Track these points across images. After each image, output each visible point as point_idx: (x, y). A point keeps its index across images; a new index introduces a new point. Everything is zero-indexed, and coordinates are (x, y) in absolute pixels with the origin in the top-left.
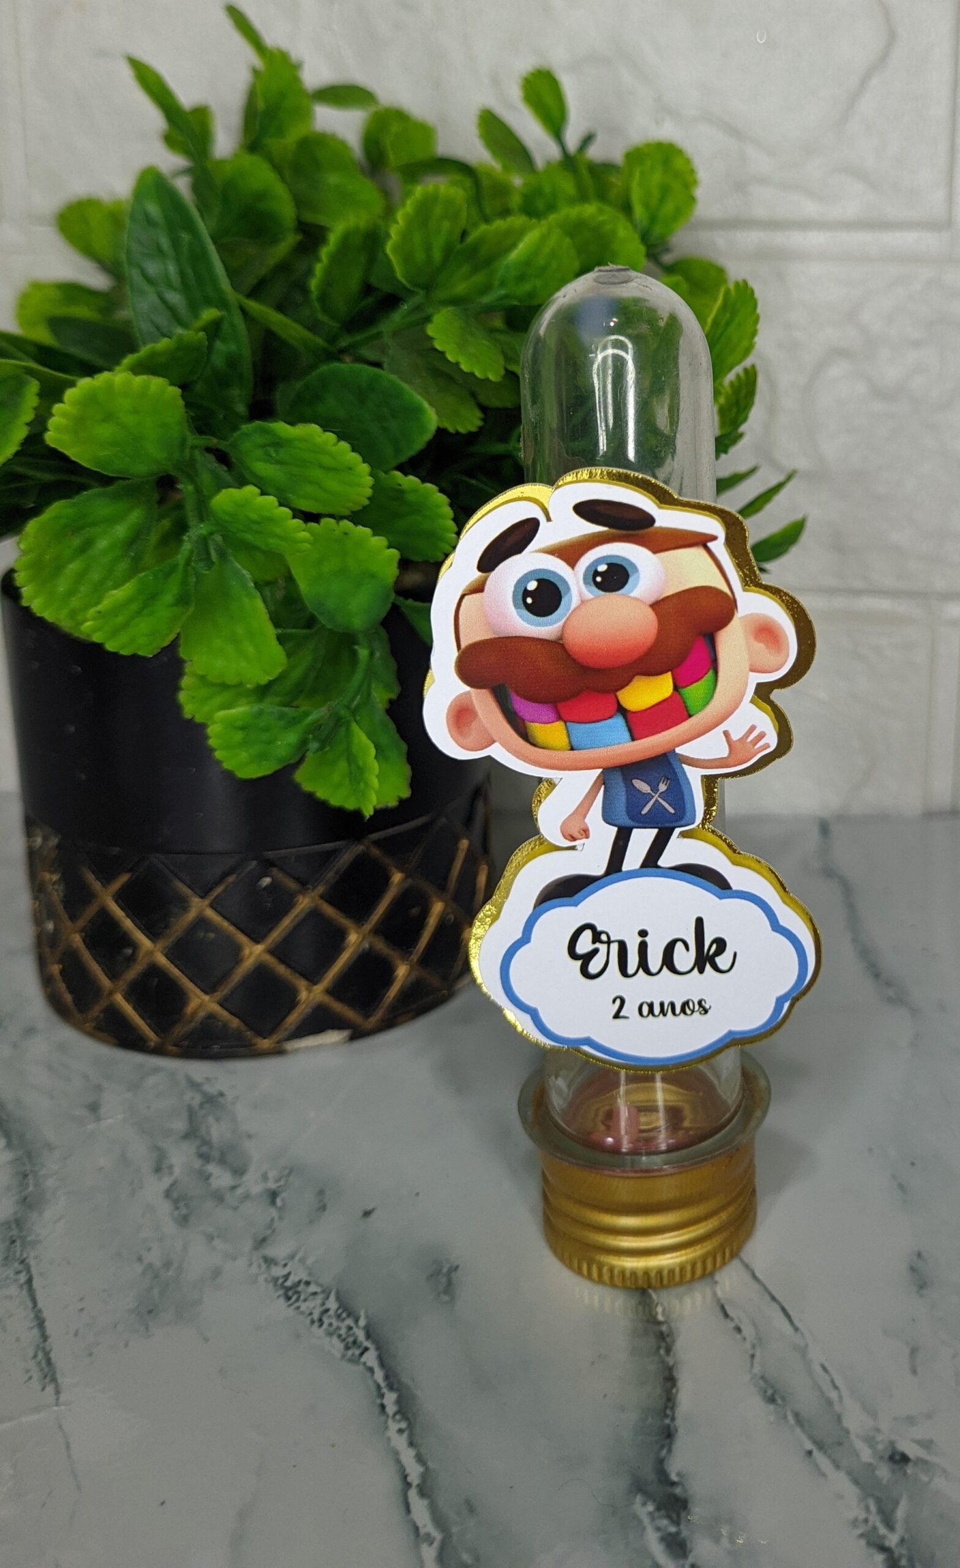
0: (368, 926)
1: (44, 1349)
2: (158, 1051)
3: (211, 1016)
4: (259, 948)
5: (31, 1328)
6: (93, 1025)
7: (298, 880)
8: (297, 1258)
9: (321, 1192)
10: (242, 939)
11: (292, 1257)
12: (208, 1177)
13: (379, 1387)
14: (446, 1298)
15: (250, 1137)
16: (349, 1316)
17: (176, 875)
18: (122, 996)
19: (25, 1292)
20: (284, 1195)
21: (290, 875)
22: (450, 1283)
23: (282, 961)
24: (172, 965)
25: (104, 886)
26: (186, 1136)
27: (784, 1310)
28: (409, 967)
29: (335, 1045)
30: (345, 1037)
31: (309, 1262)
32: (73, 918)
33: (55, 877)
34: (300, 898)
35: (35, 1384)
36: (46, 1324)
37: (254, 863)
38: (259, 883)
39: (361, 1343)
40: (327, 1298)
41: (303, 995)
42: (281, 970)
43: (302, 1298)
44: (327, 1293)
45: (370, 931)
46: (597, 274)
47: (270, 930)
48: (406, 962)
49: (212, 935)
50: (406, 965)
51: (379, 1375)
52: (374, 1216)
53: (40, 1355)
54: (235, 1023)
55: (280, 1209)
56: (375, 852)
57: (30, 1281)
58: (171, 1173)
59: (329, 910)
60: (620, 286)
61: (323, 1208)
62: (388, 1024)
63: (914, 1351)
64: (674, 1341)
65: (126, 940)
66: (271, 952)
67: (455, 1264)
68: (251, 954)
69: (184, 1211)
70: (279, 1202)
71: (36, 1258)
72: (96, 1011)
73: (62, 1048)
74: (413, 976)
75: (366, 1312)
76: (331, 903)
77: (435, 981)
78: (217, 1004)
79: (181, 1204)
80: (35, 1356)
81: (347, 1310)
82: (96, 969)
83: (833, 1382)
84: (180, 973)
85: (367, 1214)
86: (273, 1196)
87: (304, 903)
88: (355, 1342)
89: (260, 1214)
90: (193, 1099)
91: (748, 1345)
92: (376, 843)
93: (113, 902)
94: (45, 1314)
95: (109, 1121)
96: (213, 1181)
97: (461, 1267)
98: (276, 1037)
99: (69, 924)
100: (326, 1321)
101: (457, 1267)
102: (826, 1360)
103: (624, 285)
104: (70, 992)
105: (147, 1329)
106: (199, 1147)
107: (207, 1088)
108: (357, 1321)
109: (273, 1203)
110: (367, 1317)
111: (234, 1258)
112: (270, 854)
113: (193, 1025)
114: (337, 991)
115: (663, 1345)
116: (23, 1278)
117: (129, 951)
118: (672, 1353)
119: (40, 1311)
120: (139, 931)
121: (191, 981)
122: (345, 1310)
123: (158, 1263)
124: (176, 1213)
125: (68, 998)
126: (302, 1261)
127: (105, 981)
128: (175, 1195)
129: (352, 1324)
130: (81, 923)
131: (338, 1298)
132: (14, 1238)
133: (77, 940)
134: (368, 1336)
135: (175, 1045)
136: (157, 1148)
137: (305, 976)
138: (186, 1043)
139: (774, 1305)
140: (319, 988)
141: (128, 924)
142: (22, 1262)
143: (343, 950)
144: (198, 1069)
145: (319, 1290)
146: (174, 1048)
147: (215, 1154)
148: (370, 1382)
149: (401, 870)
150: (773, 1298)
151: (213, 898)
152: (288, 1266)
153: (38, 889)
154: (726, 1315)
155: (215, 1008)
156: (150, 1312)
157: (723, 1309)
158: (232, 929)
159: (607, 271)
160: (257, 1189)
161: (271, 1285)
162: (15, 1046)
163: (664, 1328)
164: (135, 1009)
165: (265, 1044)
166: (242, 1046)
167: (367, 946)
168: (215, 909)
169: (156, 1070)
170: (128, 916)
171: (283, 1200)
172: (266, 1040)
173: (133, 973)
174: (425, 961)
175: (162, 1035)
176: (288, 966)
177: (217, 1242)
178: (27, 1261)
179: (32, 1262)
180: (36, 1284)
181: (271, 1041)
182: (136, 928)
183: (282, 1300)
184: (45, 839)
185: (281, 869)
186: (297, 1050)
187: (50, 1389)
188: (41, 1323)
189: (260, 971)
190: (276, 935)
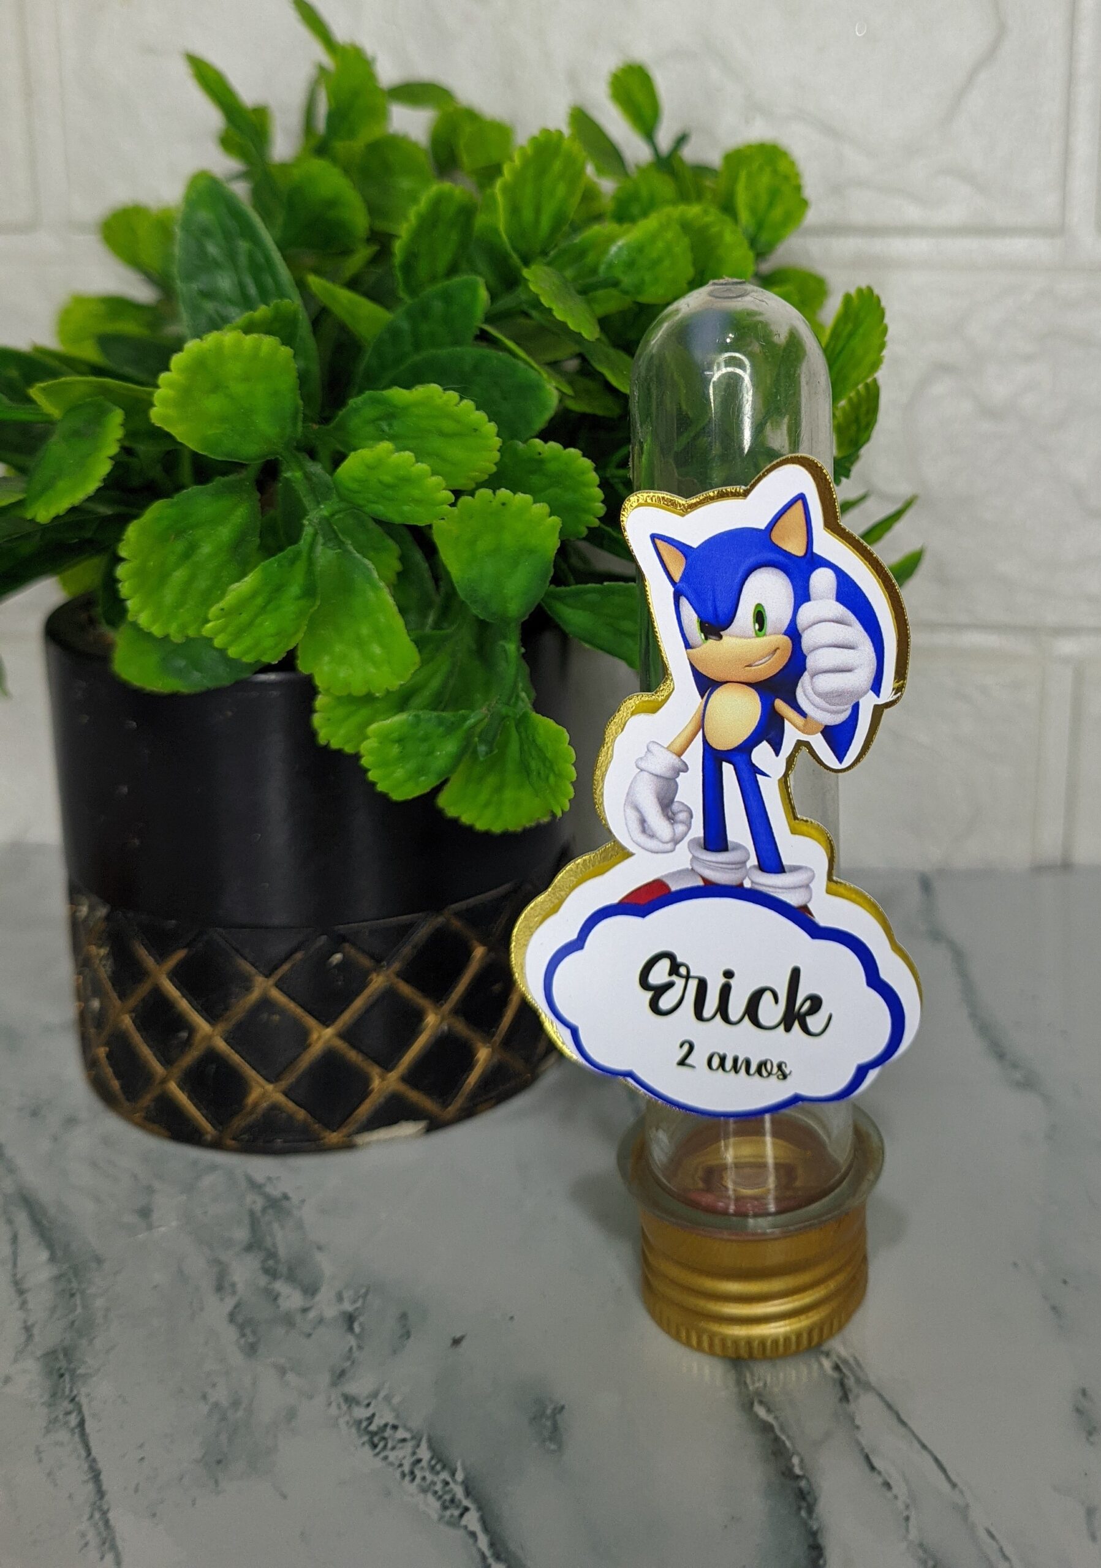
0: (448, 1006)
1: (100, 1509)
2: (216, 1145)
3: (275, 1107)
4: (329, 1032)
5: (86, 1482)
6: (143, 1114)
7: (372, 956)
8: (381, 1395)
9: (404, 1316)
10: (310, 1022)
11: (375, 1395)
12: (275, 1298)
13: (484, 1557)
14: (553, 1447)
15: (320, 1248)
16: (444, 1467)
17: (237, 951)
18: (176, 1083)
19: (77, 1437)
20: (361, 1319)
21: (364, 952)
22: (555, 1428)
23: (354, 1046)
24: (232, 1051)
25: (158, 964)
26: (249, 1248)
27: (936, 1460)
28: (490, 1049)
29: (410, 1136)
30: (419, 1130)
31: (396, 1400)
32: (122, 996)
33: (103, 951)
34: (374, 976)
35: (93, 1554)
36: (102, 1477)
37: (324, 938)
38: (331, 960)
39: (460, 1501)
40: (418, 1446)
41: (376, 1083)
42: (353, 1056)
43: (390, 1445)
44: (417, 1439)
45: (450, 1013)
46: (712, 288)
47: (342, 1011)
48: (488, 1045)
49: (276, 1018)
50: (489, 1047)
51: (483, 1541)
52: (464, 1343)
53: (97, 1515)
54: (301, 1114)
55: (358, 1337)
56: (457, 924)
57: (82, 1424)
58: (234, 1293)
59: (406, 990)
60: (735, 300)
61: (407, 1335)
62: (468, 1113)
63: (1090, 1512)
64: (816, 1499)
65: (180, 1023)
66: (343, 1035)
67: (562, 1403)
68: (319, 1038)
69: (251, 1339)
70: (357, 1328)
71: (88, 1395)
72: (147, 1100)
73: (106, 1141)
74: (495, 1060)
75: (463, 1464)
76: (407, 980)
77: (518, 1065)
78: (281, 1094)
79: (248, 1331)
80: (91, 1517)
81: (441, 1461)
82: (146, 1052)
83: (1001, 1550)
84: (242, 1060)
85: (456, 1342)
86: (350, 1319)
87: (378, 982)
88: (452, 1501)
89: (336, 1341)
90: (254, 1202)
91: (900, 1505)
92: (458, 914)
93: (168, 981)
94: (101, 1465)
95: (163, 1229)
96: (280, 1301)
97: (566, 1407)
98: (345, 1131)
99: (118, 1003)
100: (419, 1474)
101: (563, 1408)
102: (992, 1524)
103: (740, 299)
104: (118, 1079)
105: (216, 1482)
106: (264, 1262)
107: (269, 1189)
108: (453, 1474)
109: (351, 1329)
110: (464, 1469)
111: (311, 1397)
112: (342, 929)
113: (254, 1116)
114: (412, 1078)
115: (804, 1504)
116: (73, 1420)
117: (184, 1035)
118: (814, 1516)
119: (94, 1460)
120: (196, 1013)
121: (254, 1068)
122: (439, 1461)
123: (225, 1403)
124: (242, 1341)
125: (115, 1084)
126: (388, 1399)
127: (158, 1068)
128: (240, 1319)
129: (449, 1479)
130: (133, 1002)
131: (431, 1447)
132: (62, 1371)
133: (127, 1021)
134: (468, 1493)
135: (234, 1139)
136: (217, 1262)
137: (378, 1062)
138: (245, 1137)
139: (924, 1453)
140: (394, 1076)
141: (184, 1005)
142: (73, 1400)
143: (421, 1033)
144: (260, 1167)
145: (408, 1435)
146: (233, 1142)
147: (283, 1269)
148: (474, 1551)
149: (484, 944)
150: (924, 1447)
151: (278, 977)
152: (372, 1405)
153: (83, 963)
154: (873, 1468)
155: (280, 1098)
156: (219, 1462)
157: (867, 1458)
158: (299, 1011)
159: (722, 284)
160: (331, 1312)
161: (354, 1430)
162: (55, 1139)
163: (803, 1484)
164: (190, 1098)
165: (334, 1137)
166: (309, 1140)
167: (446, 1028)
168: (281, 989)
169: (213, 1168)
170: (184, 996)
171: (361, 1324)
172: (335, 1134)
173: (189, 1059)
174: (507, 1042)
175: (220, 1128)
176: (359, 1050)
177: (290, 1377)
178: (77, 1399)
179: (83, 1400)
180: (89, 1426)
181: (340, 1135)
182: (193, 1010)
183: (367, 1447)
184: (92, 908)
185: (354, 944)
186: (369, 1143)
187: (109, 1557)
188: (96, 1476)
189: (330, 1057)
190: (347, 1017)
